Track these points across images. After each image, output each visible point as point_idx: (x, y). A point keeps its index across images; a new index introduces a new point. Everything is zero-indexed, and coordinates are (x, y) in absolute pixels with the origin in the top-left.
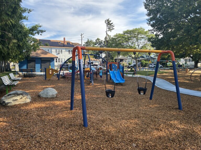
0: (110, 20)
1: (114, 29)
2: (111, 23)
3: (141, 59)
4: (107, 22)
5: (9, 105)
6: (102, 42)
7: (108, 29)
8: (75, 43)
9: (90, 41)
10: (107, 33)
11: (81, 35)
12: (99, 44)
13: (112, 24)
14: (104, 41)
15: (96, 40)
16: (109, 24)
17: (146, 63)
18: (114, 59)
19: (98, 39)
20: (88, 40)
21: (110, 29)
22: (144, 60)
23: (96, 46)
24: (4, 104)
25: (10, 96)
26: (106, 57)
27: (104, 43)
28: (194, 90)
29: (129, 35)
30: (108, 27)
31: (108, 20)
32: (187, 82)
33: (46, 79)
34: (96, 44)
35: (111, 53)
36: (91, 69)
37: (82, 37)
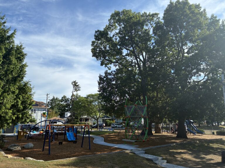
0: (76, 82)
1: (80, 90)
2: (77, 84)
3: (106, 118)
4: (74, 84)
5: (13, 150)
6: (68, 100)
7: (74, 90)
8: (39, 102)
9: (55, 98)
10: (74, 93)
11: (47, 95)
12: (65, 102)
13: (79, 86)
14: (71, 98)
15: (62, 98)
16: (75, 86)
17: (110, 123)
18: (79, 118)
19: (64, 97)
20: (54, 97)
21: (76, 90)
22: (109, 119)
23: (62, 103)
24: (10, 150)
25: (12, 147)
26: (70, 116)
27: (70, 101)
28: (113, 143)
29: (92, 99)
30: (74, 88)
31: (75, 82)
32: (117, 139)
33: (17, 139)
34: (62, 102)
35: (76, 112)
36: (53, 131)
37: (48, 97)
